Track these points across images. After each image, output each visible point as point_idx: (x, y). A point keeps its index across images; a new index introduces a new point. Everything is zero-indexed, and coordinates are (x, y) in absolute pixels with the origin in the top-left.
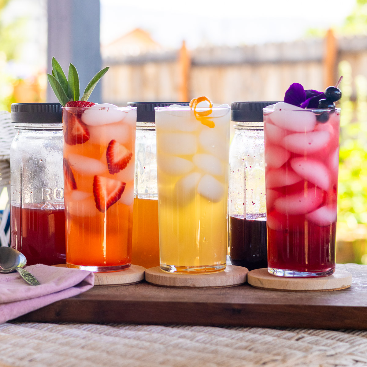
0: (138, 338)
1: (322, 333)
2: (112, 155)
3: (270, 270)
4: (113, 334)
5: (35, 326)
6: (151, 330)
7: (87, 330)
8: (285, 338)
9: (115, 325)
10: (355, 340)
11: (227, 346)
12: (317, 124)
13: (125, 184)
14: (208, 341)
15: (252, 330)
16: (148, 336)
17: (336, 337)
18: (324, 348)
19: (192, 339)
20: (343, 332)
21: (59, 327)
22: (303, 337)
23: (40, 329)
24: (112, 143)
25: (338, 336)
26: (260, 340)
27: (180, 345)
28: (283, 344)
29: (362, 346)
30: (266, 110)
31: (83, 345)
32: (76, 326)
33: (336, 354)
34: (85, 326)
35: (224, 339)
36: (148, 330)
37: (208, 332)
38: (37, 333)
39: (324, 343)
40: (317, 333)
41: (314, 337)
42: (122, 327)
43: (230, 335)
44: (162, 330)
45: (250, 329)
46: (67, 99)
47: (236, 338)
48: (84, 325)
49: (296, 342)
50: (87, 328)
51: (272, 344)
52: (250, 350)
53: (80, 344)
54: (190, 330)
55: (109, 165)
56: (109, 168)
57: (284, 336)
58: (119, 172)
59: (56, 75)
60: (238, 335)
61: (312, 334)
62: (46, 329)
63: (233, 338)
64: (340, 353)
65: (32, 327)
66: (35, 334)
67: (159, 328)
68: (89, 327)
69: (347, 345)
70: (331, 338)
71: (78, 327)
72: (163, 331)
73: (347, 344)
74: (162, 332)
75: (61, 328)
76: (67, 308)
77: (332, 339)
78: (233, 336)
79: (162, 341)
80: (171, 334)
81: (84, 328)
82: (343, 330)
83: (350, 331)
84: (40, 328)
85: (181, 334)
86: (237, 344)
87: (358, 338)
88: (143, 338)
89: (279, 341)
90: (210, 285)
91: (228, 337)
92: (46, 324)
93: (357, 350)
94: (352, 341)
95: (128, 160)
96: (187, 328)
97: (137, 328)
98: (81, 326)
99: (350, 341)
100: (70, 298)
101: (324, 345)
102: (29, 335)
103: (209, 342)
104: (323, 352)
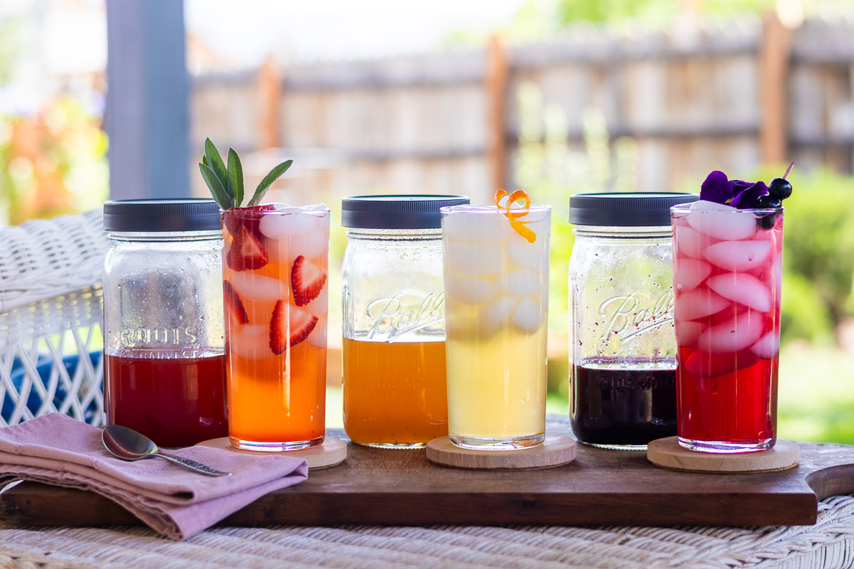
0: (394, 547)
1: (653, 532)
2: (299, 277)
3: (684, 442)
4: (354, 542)
5: (235, 532)
6: (407, 534)
7: (313, 536)
8: (602, 541)
9: (351, 527)
10: (702, 541)
11: (526, 555)
12: (756, 232)
13: (316, 319)
14: (497, 548)
15: (551, 529)
16: (407, 544)
17: (673, 538)
18: (663, 555)
19: (471, 545)
20: (680, 529)
21: (275, 534)
22: (628, 540)
23: (246, 538)
24: (299, 259)
25: (677, 536)
26: (570, 545)
27: (460, 557)
28: (605, 551)
29: (714, 549)
30: (675, 210)
31: (322, 560)
32: (295, 530)
33: (682, 563)
34: (309, 531)
35: (517, 545)
36: (403, 534)
37: (490, 534)
38: (245, 543)
39: (661, 548)
40: (644, 532)
41: (642, 538)
42: (362, 530)
43: (523, 539)
44: (424, 534)
45: (547, 529)
46: (227, 198)
47: (534, 543)
48: (307, 529)
49: (621, 547)
50: (313, 534)
51: (589, 551)
52: (562, 561)
53: (317, 560)
54: (463, 532)
55: (294, 293)
56: (295, 297)
57: (601, 538)
58: (309, 302)
59: (210, 164)
60: (536, 538)
61: (638, 533)
62: (253, 536)
63: (529, 544)
64: (687, 561)
65: (231, 535)
66: (243, 546)
67: (419, 531)
68: (316, 532)
69: (693, 550)
70: (666, 539)
71: (299, 532)
72: (426, 536)
73: (692, 547)
74: (424, 537)
75: (276, 535)
76: (282, 506)
77: (669, 541)
78: (529, 541)
79: (432, 550)
80: (438, 539)
81: (308, 534)
82: (679, 527)
83: (688, 527)
84: (245, 536)
85: (454, 540)
86: (540, 552)
87: (704, 538)
88: (402, 547)
89: (598, 546)
90: (537, 465)
91: (522, 542)
92: (252, 530)
93: (707, 555)
94: (698, 543)
95: (320, 284)
96: (457, 529)
97: (384, 532)
98: (303, 531)
99: (695, 542)
100: (279, 490)
101: (662, 551)
102: (235, 547)
103: (498, 550)
104: (665, 561)
